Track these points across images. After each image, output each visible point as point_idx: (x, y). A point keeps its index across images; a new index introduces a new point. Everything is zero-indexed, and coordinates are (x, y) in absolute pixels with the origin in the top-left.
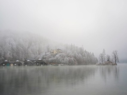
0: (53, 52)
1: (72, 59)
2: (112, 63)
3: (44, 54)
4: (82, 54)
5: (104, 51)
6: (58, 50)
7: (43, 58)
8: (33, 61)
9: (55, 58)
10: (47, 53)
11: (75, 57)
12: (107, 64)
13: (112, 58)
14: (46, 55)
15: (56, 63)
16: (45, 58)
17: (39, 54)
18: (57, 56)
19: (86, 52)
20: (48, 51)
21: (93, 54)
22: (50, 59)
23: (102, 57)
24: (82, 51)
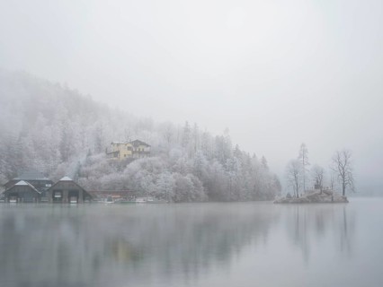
0: (116, 153)
1: (188, 178)
2: (329, 194)
3: (82, 159)
4: (223, 162)
5: (303, 153)
6: (137, 143)
7: (79, 174)
8: (39, 184)
9: (124, 175)
10: (94, 157)
11: (198, 172)
12: (313, 199)
13: (331, 177)
14: (89, 163)
15: (126, 192)
16: (87, 175)
17: (64, 158)
18: (133, 166)
19: (237, 152)
20: (99, 149)
21: (264, 161)
22: (105, 179)
23: (296, 172)
24: (223, 152)
